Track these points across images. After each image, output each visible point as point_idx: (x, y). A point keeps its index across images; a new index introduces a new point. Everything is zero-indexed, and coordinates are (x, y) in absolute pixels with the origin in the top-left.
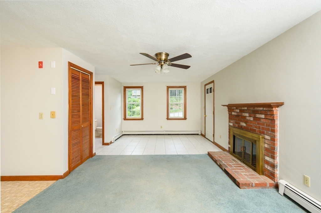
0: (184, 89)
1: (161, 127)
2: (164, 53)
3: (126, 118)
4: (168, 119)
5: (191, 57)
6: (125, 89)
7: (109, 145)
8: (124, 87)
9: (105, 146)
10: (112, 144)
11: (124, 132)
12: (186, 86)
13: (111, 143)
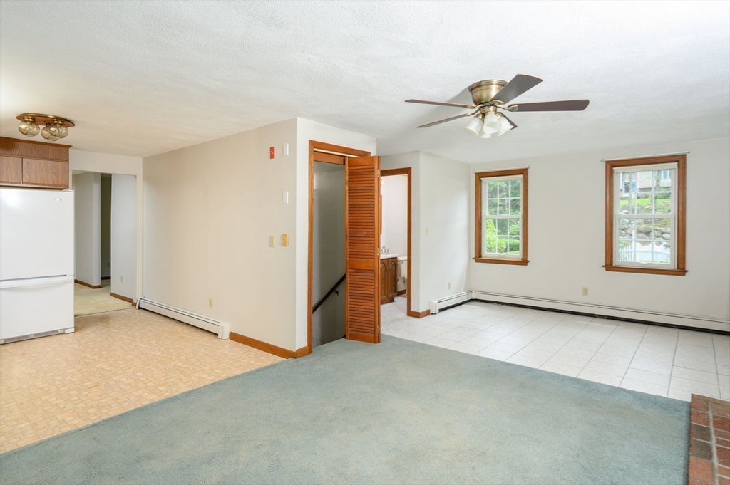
0: (679, 165)
1: (585, 292)
2: (495, 82)
3: (480, 256)
4: (609, 266)
5: (542, 81)
6: (481, 181)
7: (419, 317)
8: (477, 174)
9: (410, 318)
10: (430, 317)
11: (474, 291)
12: (684, 156)
13: (428, 313)
